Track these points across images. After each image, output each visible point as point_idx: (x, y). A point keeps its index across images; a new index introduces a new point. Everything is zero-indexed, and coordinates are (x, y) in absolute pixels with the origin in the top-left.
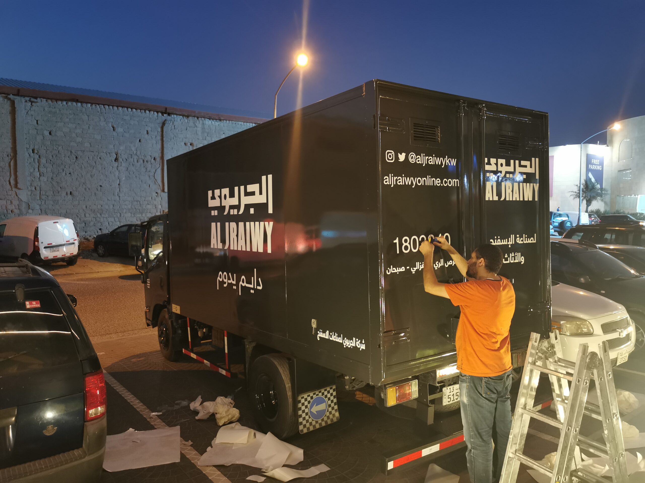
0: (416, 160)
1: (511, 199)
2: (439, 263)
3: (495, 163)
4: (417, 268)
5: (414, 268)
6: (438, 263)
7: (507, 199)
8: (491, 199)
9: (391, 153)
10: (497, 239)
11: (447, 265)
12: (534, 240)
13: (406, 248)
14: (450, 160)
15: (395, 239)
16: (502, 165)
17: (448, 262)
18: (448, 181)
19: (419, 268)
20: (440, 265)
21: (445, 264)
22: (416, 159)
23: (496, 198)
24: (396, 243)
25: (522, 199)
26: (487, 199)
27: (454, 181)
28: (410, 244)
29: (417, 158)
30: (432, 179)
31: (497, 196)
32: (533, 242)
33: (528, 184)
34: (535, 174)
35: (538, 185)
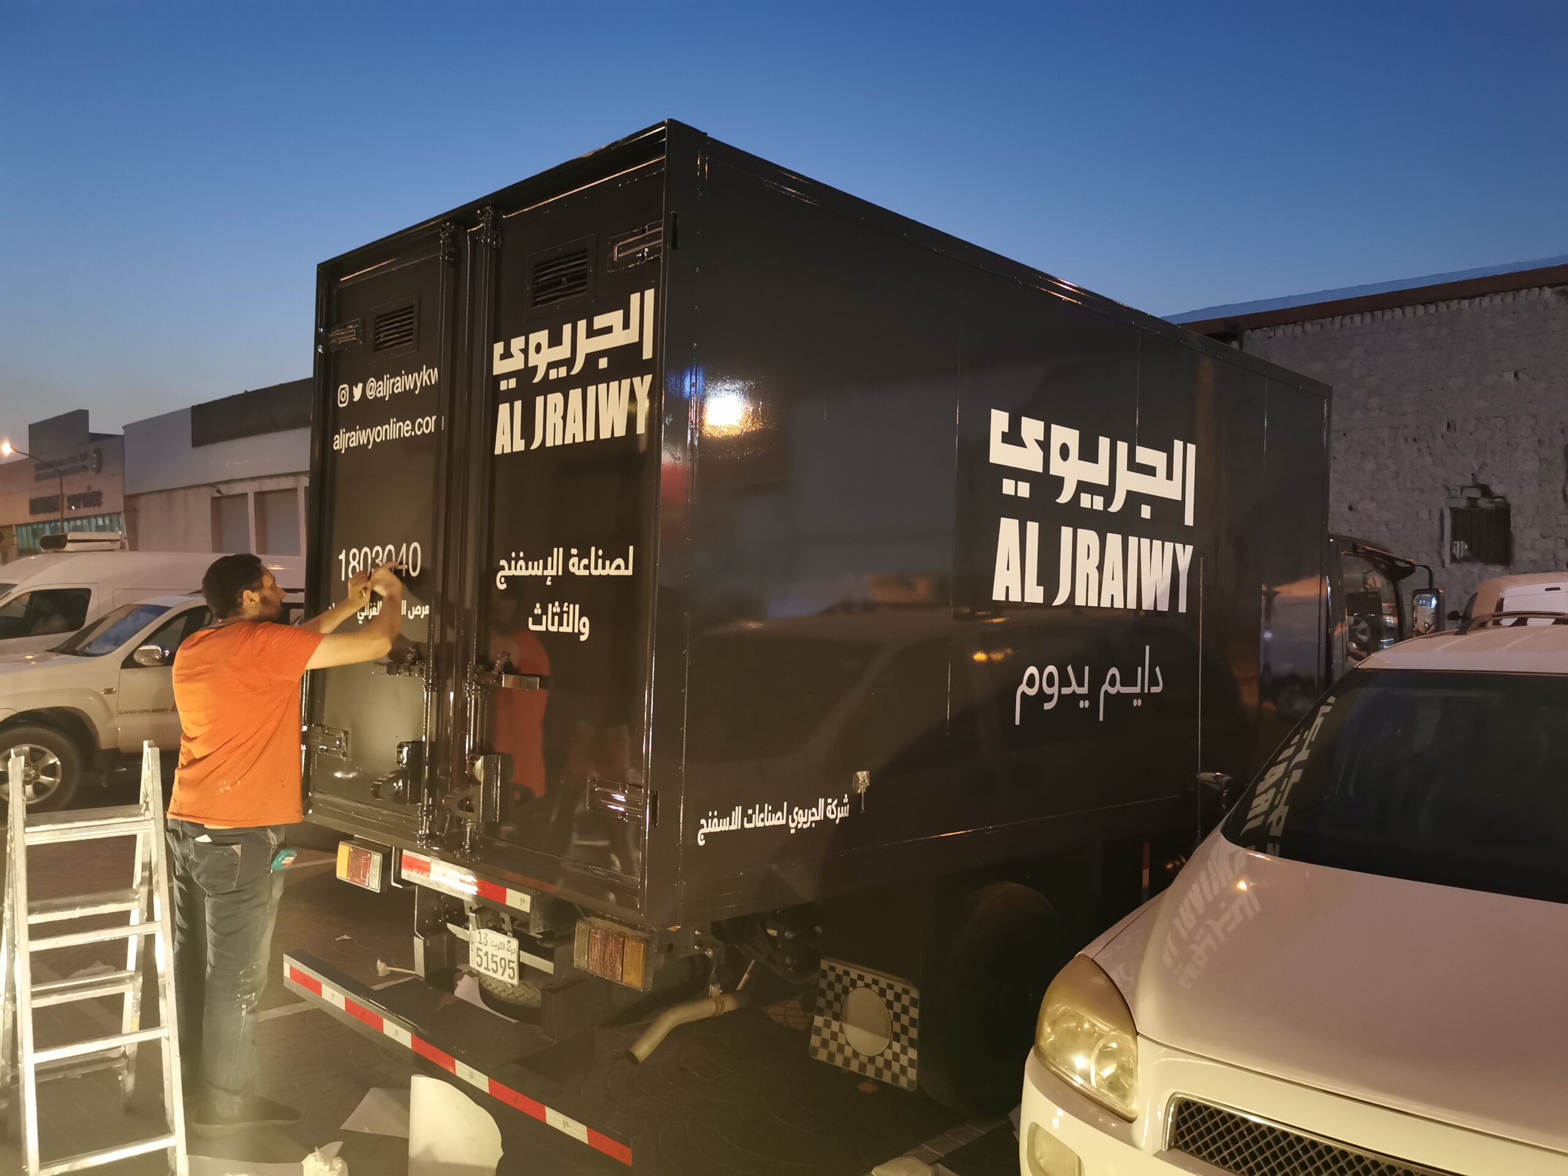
0: (376, 392)
1: (559, 442)
3: (520, 350)
7: (549, 443)
8: (508, 450)
9: (345, 388)
10: (517, 559)
12: (627, 568)
14: (429, 373)
15: (341, 553)
16: (538, 348)
17: (413, 608)
18: (423, 420)
22: (377, 389)
23: (520, 446)
24: (341, 560)
25: (591, 437)
26: (498, 451)
27: (435, 421)
28: (359, 563)
29: (378, 386)
30: (398, 425)
32: (623, 572)
33: (614, 385)
34: (638, 346)
35: (648, 378)
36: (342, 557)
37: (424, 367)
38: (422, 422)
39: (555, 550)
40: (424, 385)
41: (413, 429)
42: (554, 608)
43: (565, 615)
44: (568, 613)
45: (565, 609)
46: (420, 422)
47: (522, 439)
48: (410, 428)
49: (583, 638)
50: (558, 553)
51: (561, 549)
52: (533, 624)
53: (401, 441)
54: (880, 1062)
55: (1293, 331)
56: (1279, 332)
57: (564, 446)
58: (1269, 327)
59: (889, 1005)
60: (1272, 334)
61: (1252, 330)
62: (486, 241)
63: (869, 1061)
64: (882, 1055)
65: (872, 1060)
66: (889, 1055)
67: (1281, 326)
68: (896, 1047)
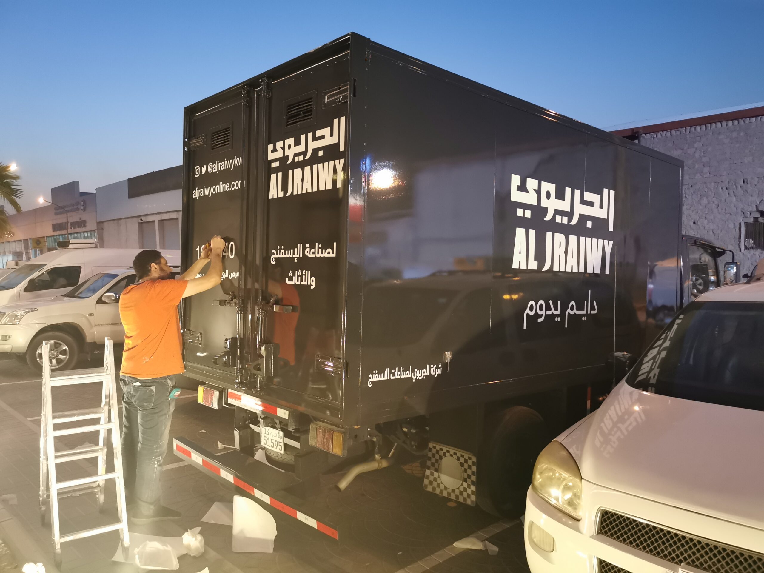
0: (212, 169)
1: (300, 192)
3: (281, 148)
7: (295, 193)
8: (275, 197)
9: (198, 168)
10: (281, 249)
11: (230, 277)
12: (333, 253)
14: (238, 159)
16: (289, 147)
17: (231, 274)
23: (281, 195)
24: (197, 251)
25: (315, 190)
26: (271, 197)
27: (241, 183)
29: (213, 166)
30: (223, 185)
32: (331, 255)
33: (326, 164)
34: (337, 145)
35: (342, 160)
36: (198, 249)
37: (235, 157)
38: (234, 184)
39: (299, 245)
40: (235, 166)
41: (230, 187)
42: (298, 273)
43: (304, 276)
44: (305, 275)
45: (304, 273)
46: (233, 184)
47: (282, 191)
48: (229, 186)
49: (312, 287)
50: (300, 246)
51: (301, 245)
52: (289, 281)
53: (225, 193)
54: (457, 492)
55: (666, 134)
56: (659, 135)
57: (302, 194)
58: (653, 132)
59: (462, 465)
60: (655, 136)
61: (645, 134)
62: (264, 95)
63: (452, 491)
64: (458, 488)
65: (453, 491)
66: (462, 489)
67: (660, 132)
68: (465, 485)
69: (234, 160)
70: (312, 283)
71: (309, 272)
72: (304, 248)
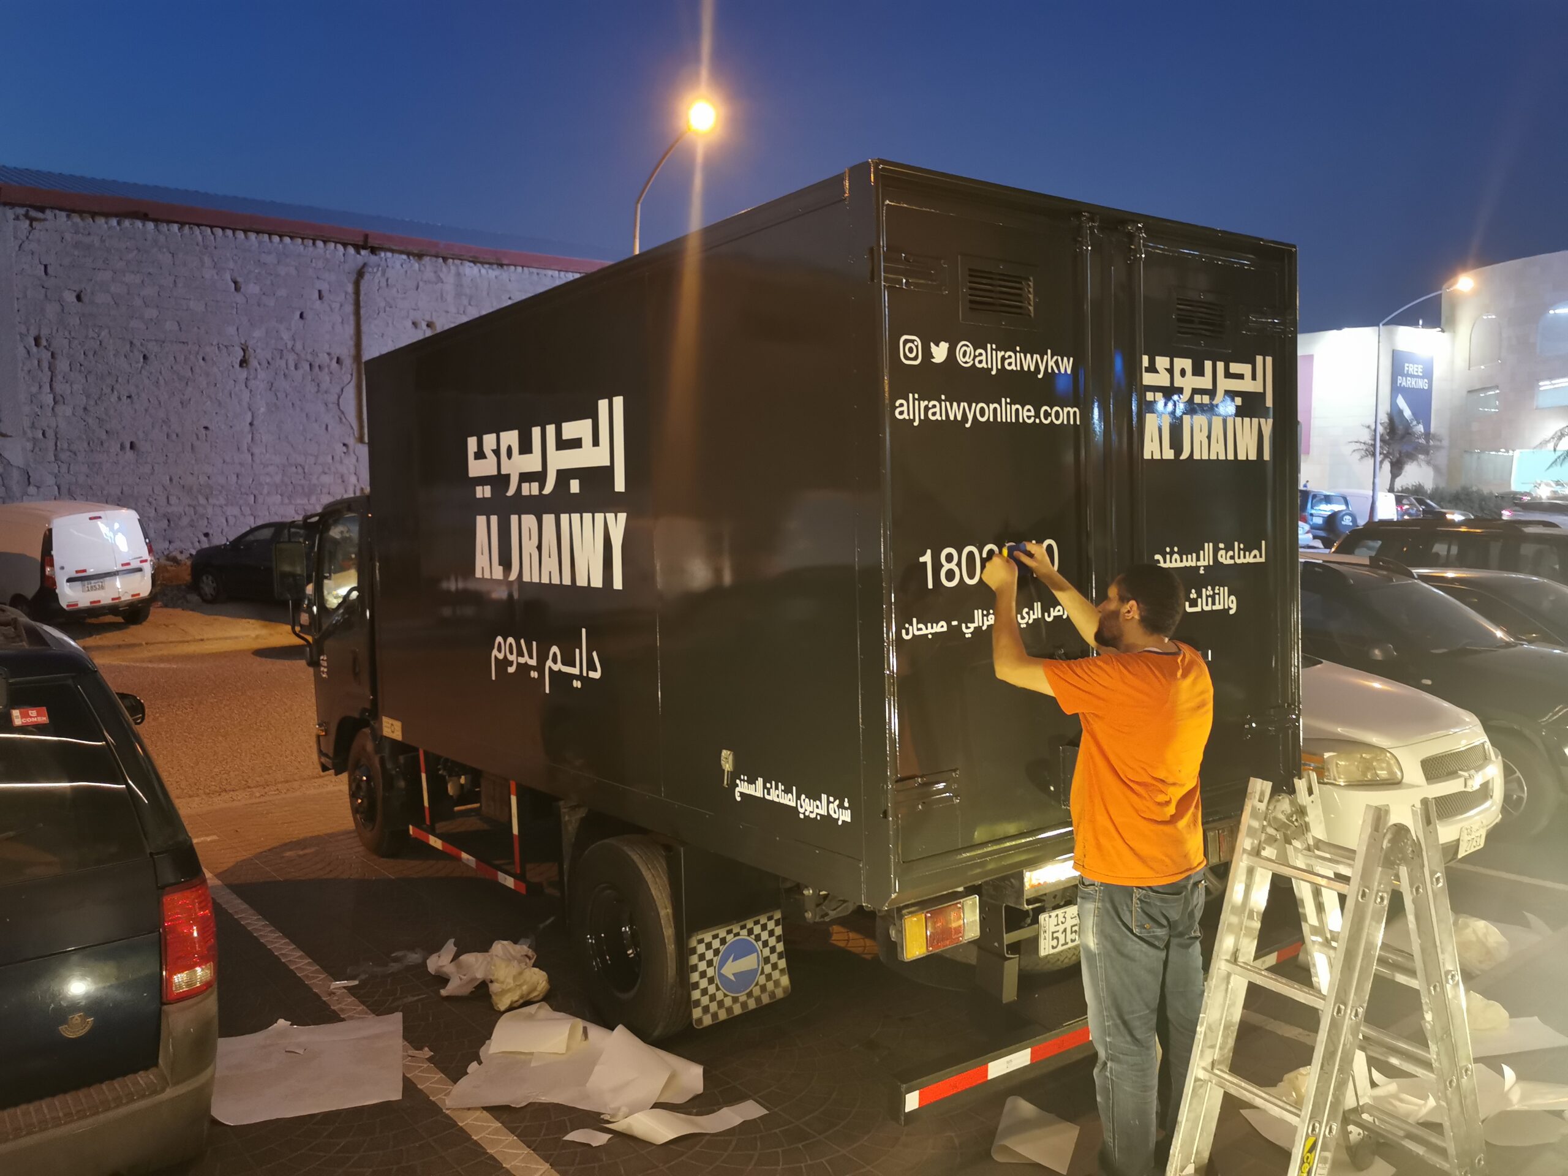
0: (974, 360)
1: (1205, 457)
2: (1031, 612)
3: (1166, 369)
4: (976, 625)
5: (969, 625)
6: (1028, 613)
7: (1197, 456)
8: (1157, 456)
9: (912, 341)
10: (1172, 553)
11: (1049, 616)
12: (1261, 557)
13: (950, 575)
14: (1057, 360)
15: (924, 554)
16: (1183, 373)
17: (1052, 609)
18: (1051, 410)
19: (981, 624)
20: (1033, 617)
21: (1046, 614)
22: (975, 356)
23: (1169, 454)
24: (925, 563)
25: (1231, 457)
26: (1147, 456)
27: (1068, 413)
28: (959, 565)
29: (977, 354)
30: (1014, 407)
31: (1171, 448)
32: (1258, 560)
33: (1247, 420)
34: (1262, 396)
35: (1270, 421)
36: (927, 558)
37: (1049, 351)
38: (1049, 411)
39: (1206, 545)
40: (1050, 371)
41: (1037, 415)
42: (1208, 592)
43: (1217, 596)
44: (1219, 594)
45: (1217, 591)
46: (1046, 411)
48: (1032, 413)
49: (1232, 612)
50: (1209, 547)
51: (1211, 544)
69: (1045, 357)
70: (1231, 606)
71: (1226, 588)
72: (1216, 550)
